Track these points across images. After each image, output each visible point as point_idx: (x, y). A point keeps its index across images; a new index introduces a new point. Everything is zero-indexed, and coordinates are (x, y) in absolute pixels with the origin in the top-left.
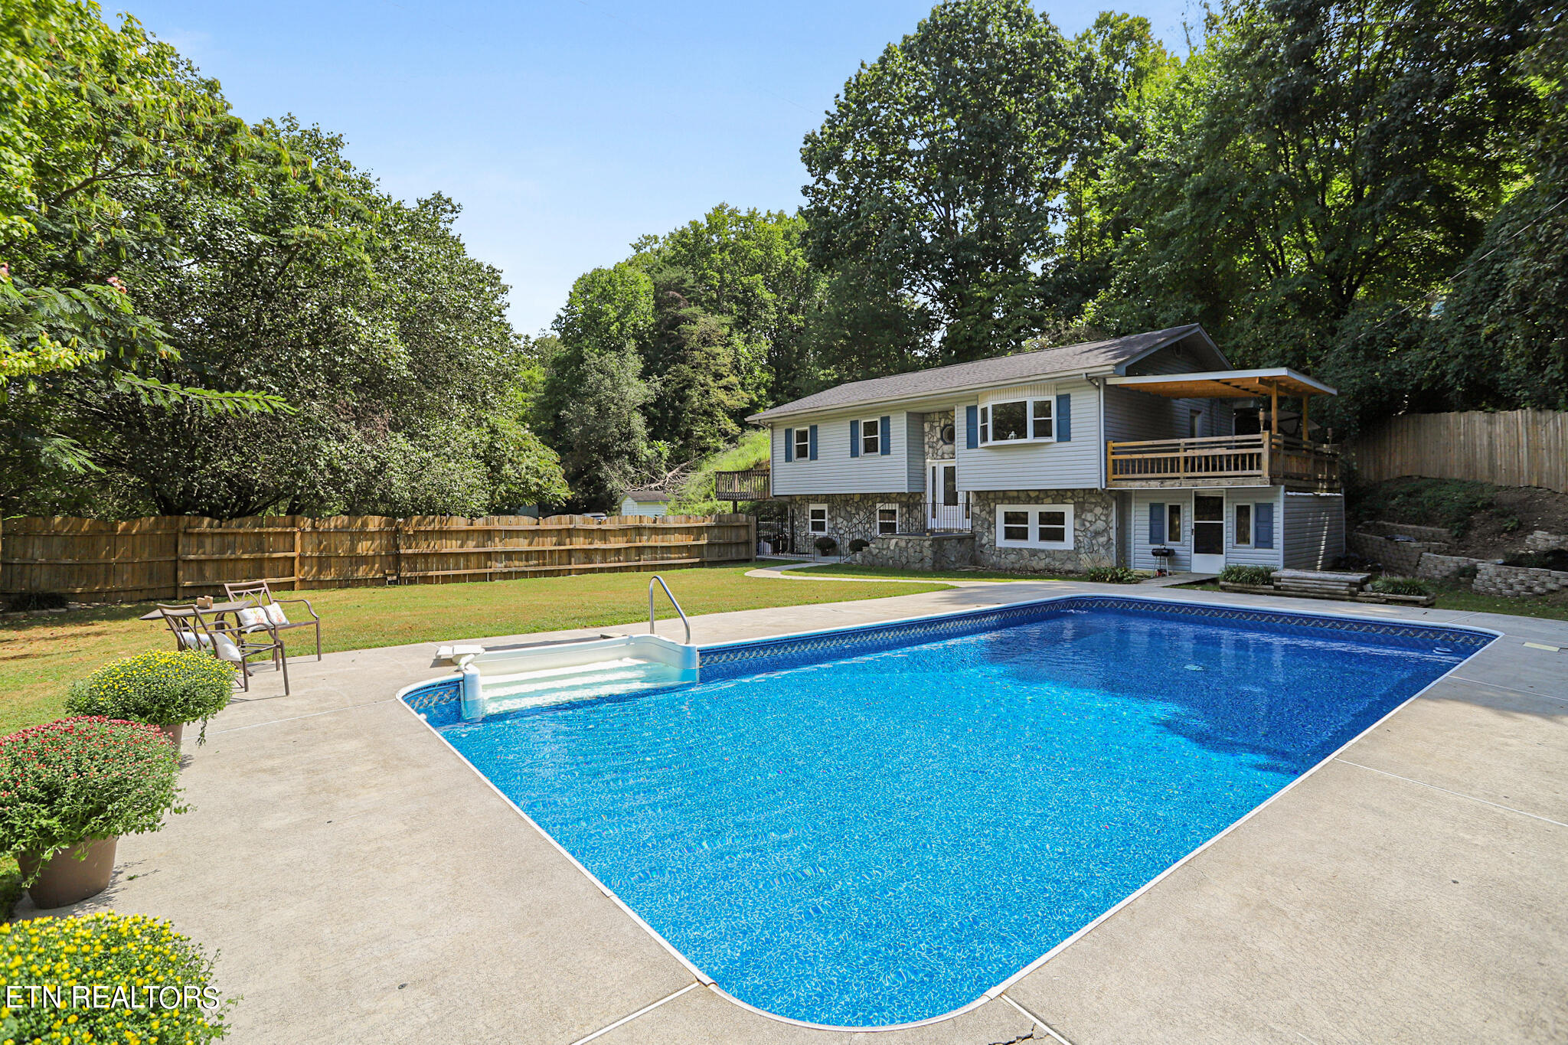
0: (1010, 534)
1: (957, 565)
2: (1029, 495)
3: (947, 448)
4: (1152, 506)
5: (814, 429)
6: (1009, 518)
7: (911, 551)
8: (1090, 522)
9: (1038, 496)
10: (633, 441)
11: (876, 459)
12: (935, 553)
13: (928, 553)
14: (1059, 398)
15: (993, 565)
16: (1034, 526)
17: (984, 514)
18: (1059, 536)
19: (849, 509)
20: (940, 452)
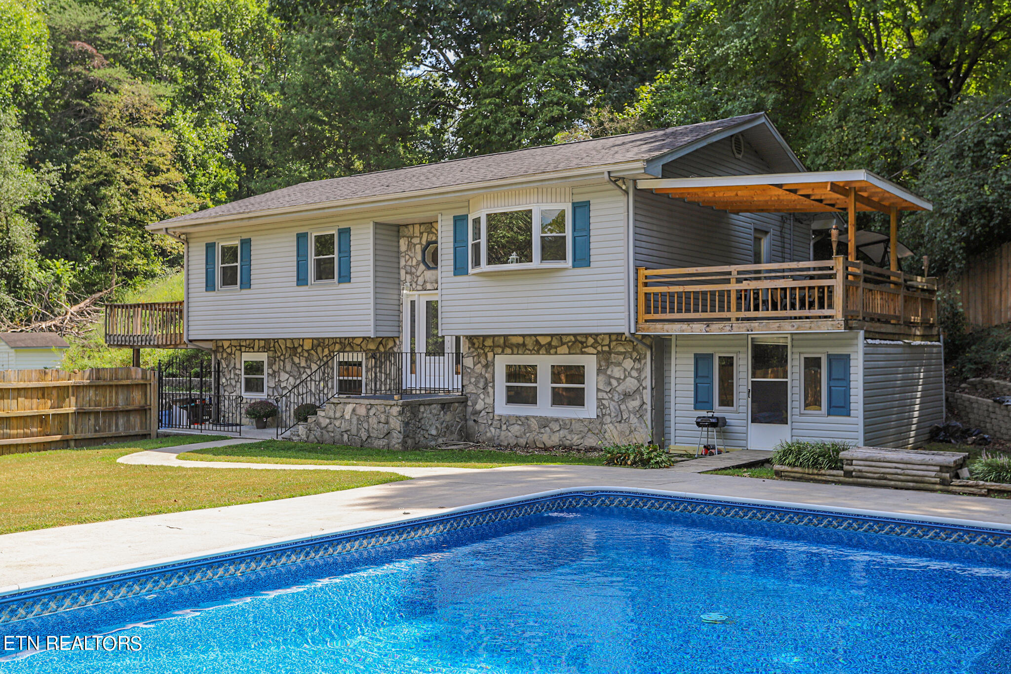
0: (515, 396)
1: (440, 441)
2: (537, 342)
3: (429, 274)
4: (698, 358)
5: (246, 243)
6: (514, 374)
7: (373, 421)
8: (618, 379)
9: (549, 344)
10: (13, 258)
11: (331, 289)
12: (407, 424)
13: (396, 424)
14: (576, 206)
15: (491, 440)
16: (544, 385)
17: (479, 368)
18: (576, 398)
19: (296, 360)
20: (421, 281)
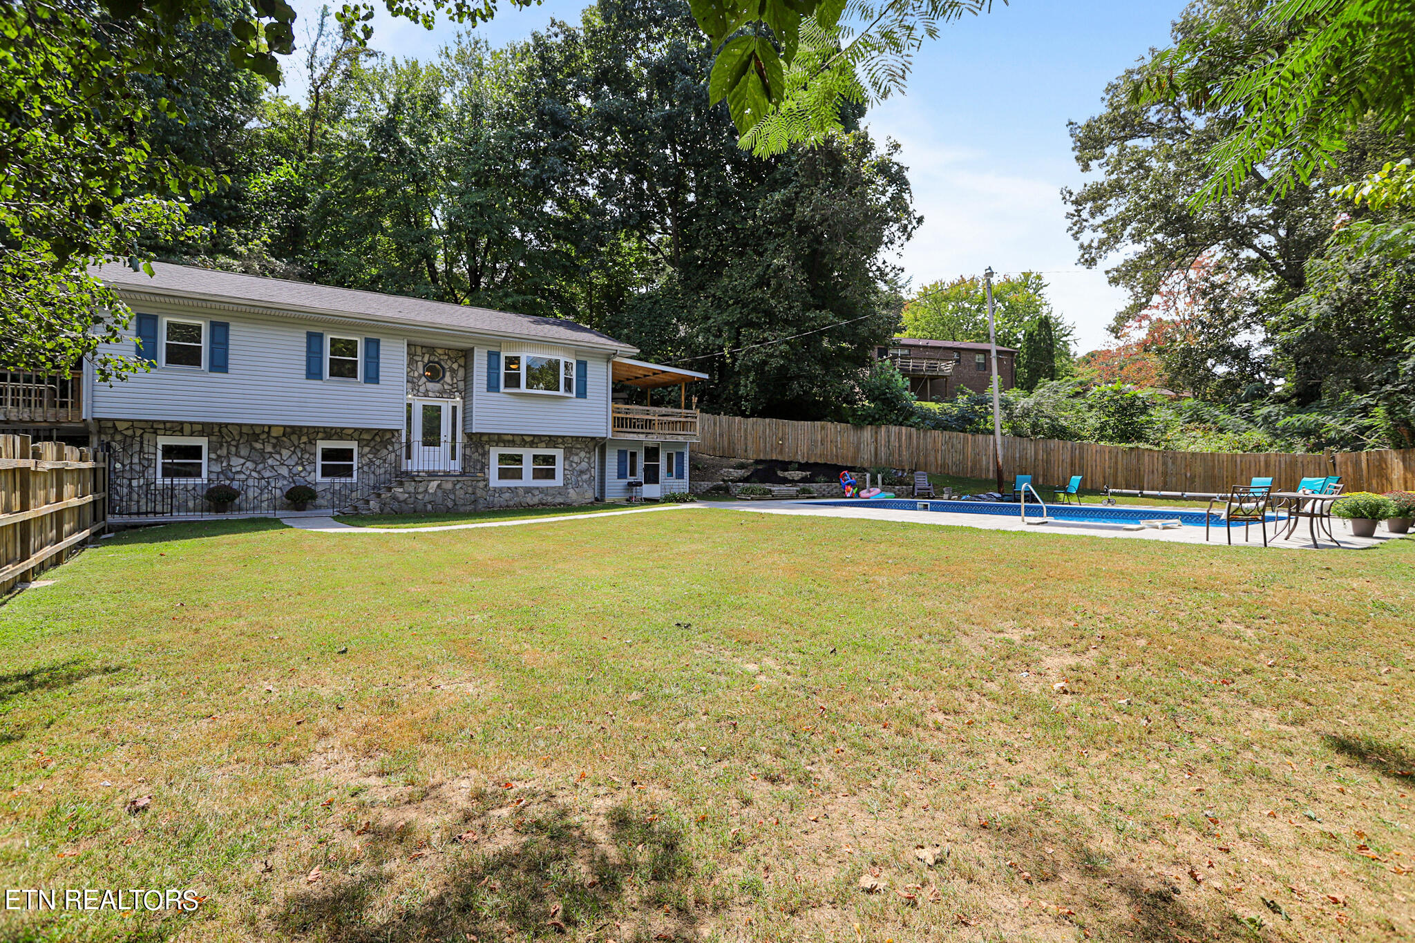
0: (503, 474)
2: (523, 440)
3: (432, 386)
4: (619, 452)
5: (220, 327)
6: (504, 459)
8: (576, 463)
9: (532, 441)
11: (354, 387)
14: (578, 362)
15: (487, 503)
16: (528, 467)
17: (475, 456)
18: (550, 474)
19: (258, 446)
20: (422, 389)
